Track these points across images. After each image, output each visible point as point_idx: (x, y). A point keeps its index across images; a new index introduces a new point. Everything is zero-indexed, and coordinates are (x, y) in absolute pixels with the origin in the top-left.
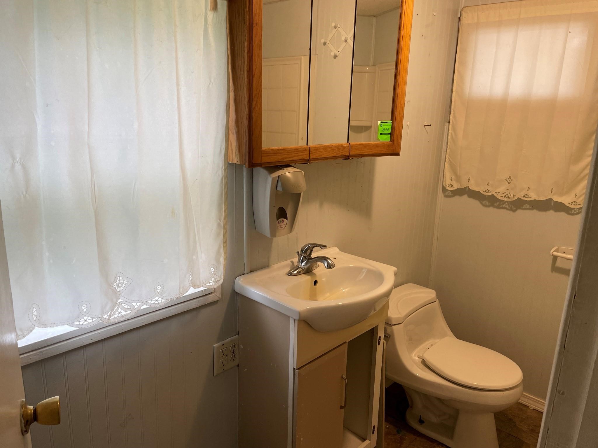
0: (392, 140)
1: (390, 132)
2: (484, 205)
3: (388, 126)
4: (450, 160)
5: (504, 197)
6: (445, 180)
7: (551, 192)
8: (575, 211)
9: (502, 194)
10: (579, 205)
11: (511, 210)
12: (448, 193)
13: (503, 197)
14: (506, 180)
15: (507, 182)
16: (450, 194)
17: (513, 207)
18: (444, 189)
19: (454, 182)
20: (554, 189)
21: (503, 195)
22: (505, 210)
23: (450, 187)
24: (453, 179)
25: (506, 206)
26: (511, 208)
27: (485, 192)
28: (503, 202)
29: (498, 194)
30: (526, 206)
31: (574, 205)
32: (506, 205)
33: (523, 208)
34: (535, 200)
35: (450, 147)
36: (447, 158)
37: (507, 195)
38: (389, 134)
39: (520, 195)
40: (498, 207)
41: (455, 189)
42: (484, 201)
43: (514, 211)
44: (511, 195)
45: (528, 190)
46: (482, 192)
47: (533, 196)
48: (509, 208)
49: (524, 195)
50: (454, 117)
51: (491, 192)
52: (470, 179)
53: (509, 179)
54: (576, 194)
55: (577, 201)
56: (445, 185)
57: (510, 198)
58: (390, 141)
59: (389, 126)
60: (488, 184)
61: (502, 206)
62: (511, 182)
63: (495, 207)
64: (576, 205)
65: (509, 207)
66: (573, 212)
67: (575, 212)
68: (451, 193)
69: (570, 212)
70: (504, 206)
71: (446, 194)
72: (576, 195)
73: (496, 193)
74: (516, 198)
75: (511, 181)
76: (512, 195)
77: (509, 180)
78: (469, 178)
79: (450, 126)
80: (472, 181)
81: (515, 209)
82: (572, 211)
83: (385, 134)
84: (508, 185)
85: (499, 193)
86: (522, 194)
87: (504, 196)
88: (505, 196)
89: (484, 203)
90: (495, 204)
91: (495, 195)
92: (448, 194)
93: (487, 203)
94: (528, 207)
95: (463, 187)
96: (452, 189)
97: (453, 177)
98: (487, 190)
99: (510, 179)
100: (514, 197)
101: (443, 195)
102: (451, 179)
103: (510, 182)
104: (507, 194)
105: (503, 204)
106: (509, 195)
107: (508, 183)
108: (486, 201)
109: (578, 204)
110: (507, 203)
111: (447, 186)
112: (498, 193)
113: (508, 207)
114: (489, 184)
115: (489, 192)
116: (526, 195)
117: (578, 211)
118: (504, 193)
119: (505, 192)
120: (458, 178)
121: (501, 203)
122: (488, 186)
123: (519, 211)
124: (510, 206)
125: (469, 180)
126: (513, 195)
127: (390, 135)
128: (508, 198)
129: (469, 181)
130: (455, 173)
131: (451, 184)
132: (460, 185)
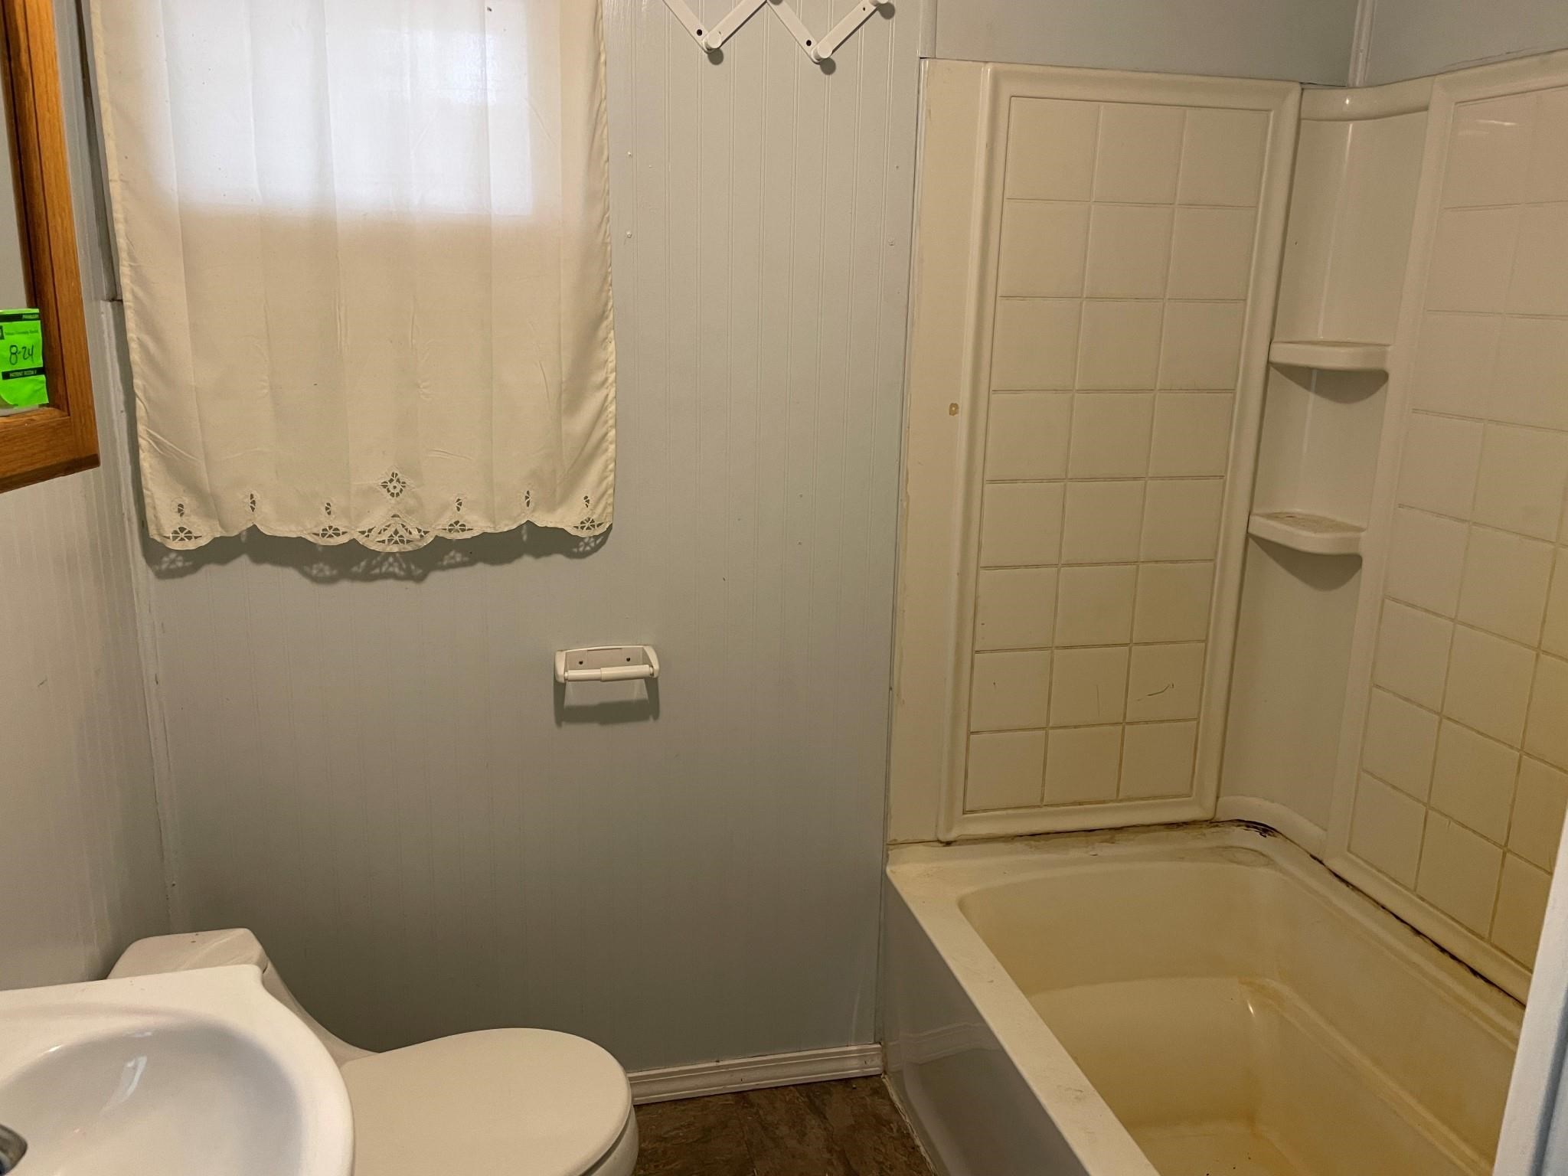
0: (57, 397)
1: (39, 363)
2: (315, 580)
3: (25, 333)
4: (157, 442)
5: (389, 541)
6: (156, 517)
7: (528, 503)
8: (587, 544)
9: (380, 533)
10: (599, 525)
11: (409, 576)
12: (173, 562)
13: (383, 541)
14: (385, 487)
15: (389, 491)
16: (180, 564)
17: (413, 567)
18: (153, 551)
19: (194, 518)
20: (531, 492)
21: (385, 537)
22: (391, 582)
23: (182, 539)
24: (186, 511)
25: (391, 569)
26: (408, 571)
27: (323, 535)
28: (379, 559)
29: (368, 536)
30: (453, 558)
31: (588, 528)
32: (391, 565)
33: (445, 563)
34: (484, 534)
35: (145, 391)
36: (146, 436)
37: (396, 532)
38: (39, 371)
39: (440, 527)
40: (367, 577)
41: (203, 542)
42: (315, 566)
43: (420, 579)
44: (410, 533)
45: (459, 509)
46: (310, 539)
47: (478, 524)
48: (402, 573)
49: (451, 525)
50: (140, 279)
51: (344, 533)
52: (257, 498)
53: (391, 481)
54: (586, 498)
55: (594, 517)
56: (160, 535)
57: (408, 542)
58: (48, 405)
59: (32, 332)
60: (327, 509)
61: (377, 571)
62: (401, 490)
63: (354, 578)
64: (593, 529)
65: (400, 568)
66: (581, 549)
67: (588, 548)
68: (185, 561)
69: (575, 550)
70: (384, 569)
71: (164, 567)
72: (588, 501)
73: (363, 533)
74: (429, 539)
75: (399, 487)
76: (415, 532)
77: (394, 485)
78: (252, 496)
79: (129, 315)
80: (265, 508)
81: (420, 571)
82: (578, 547)
83: (23, 376)
84: (393, 500)
85: (370, 531)
86: (446, 521)
87: (386, 539)
88: (391, 536)
89: (315, 572)
90: (355, 569)
91: (361, 539)
92: (172, 567)
93: (327, 572)
94: (459, 558)
95: (235, 533)
96: (191, 545)
97: (186, 501)
98: (330, 527)
99: (394, 483)
100: (422, 536)
101: (151, 575)
102: (179, 511)
103: (395, 491)
104: (394, 529)
105: (380, 565)
106: (402, 532)
107: (392, 495)
108: (321, 565)
109: (596, 523)
110: (391, 559)
111: (169, 538)
112: (366, 534)
113: (397, 570)
114: (333, 508)
115: (338, 535)
116: (457, 523)
117: (593, 545)
118: (385, 530)
119: (389, 526)
120: (208, 503)
121: (374, 562)
122: (329, 513)
123: (435, 578)
124: (404, 566)
125: (254, 502)
126: (419, 531)
127: (42, 378)
128: (402, 541)
129: (253, 509)
130: (193, 487)
131: (182, 529)
132: (223, 526)
